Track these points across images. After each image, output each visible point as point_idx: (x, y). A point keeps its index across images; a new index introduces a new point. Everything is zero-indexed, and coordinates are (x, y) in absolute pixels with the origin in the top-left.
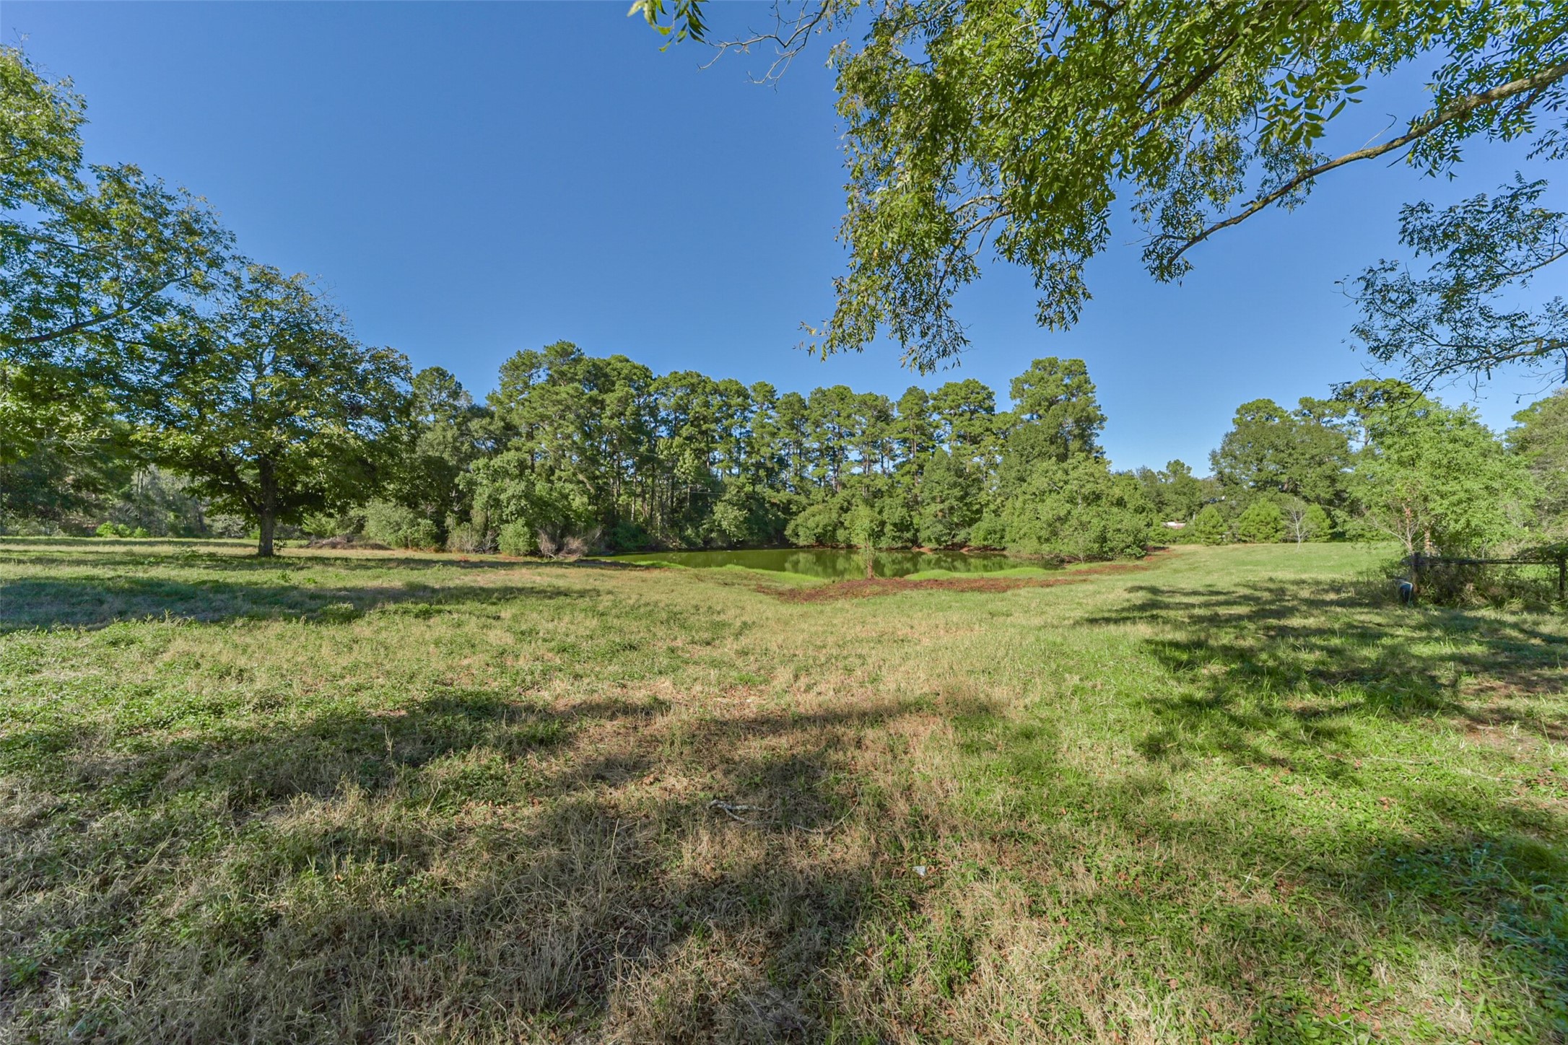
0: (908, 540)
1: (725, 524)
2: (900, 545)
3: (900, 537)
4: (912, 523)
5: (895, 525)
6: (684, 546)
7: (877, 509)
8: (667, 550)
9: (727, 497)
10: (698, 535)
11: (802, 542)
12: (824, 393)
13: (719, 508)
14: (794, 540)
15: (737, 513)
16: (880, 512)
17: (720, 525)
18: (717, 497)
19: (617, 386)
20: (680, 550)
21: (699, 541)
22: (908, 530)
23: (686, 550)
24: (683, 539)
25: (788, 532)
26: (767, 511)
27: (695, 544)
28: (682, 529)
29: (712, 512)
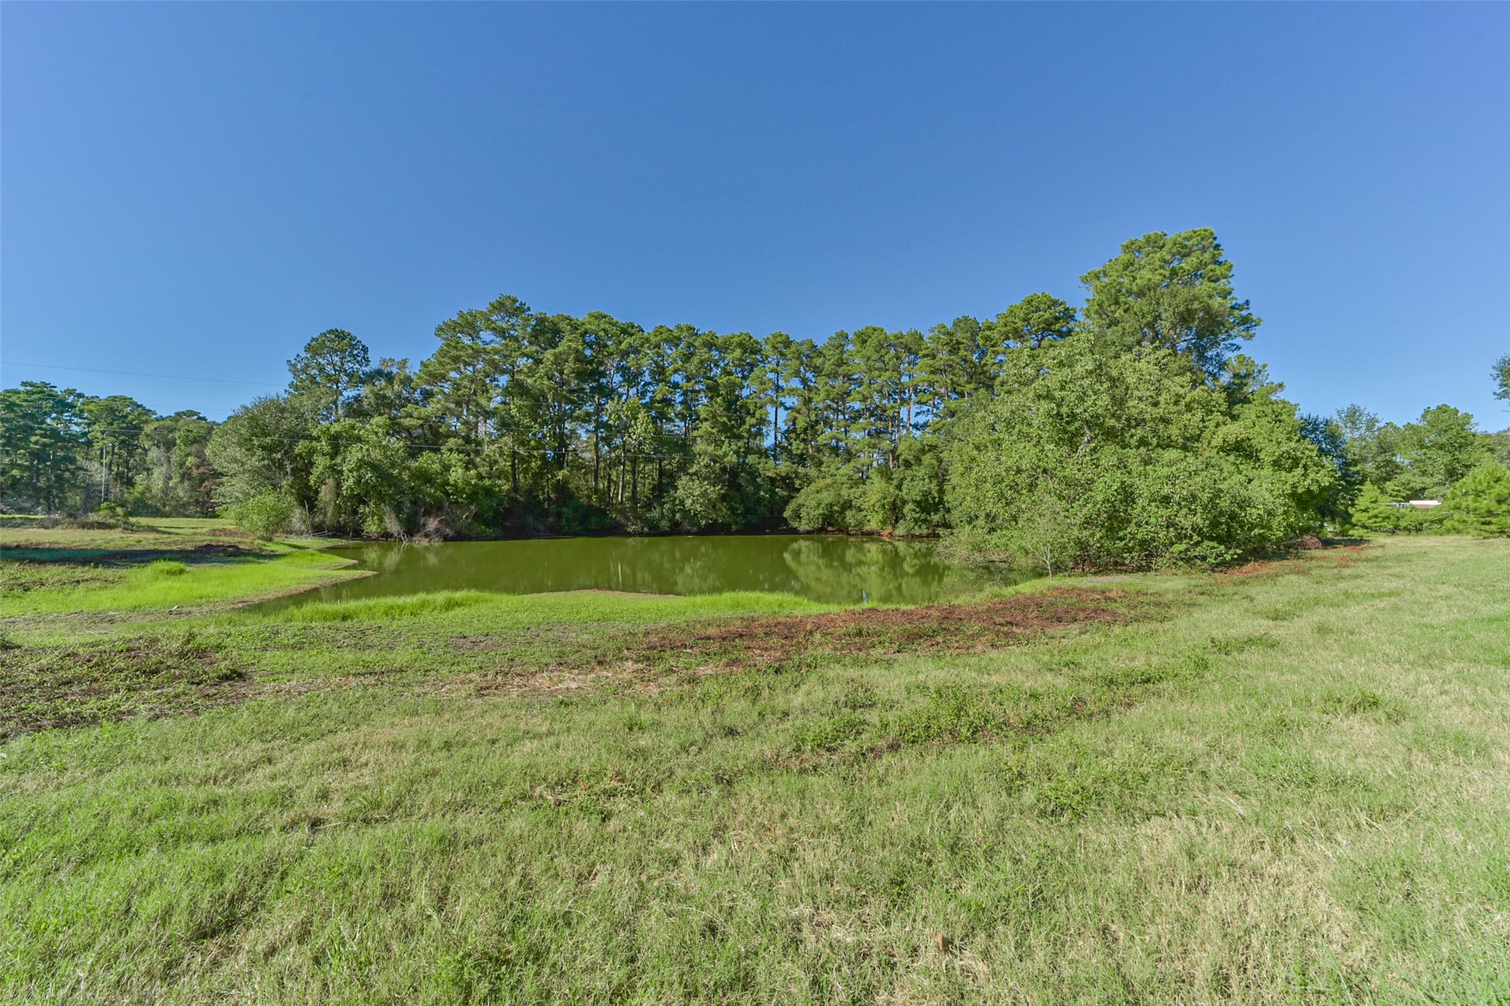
2: (925, 532)
3: (925, 521)
4: (941, 502)
5: (918, 503)
6: (646, 530)
7: (895, 482)
8: (625, 534)
9: (694, 468)
11: (803, 526)
13: (683, 484)
14: (795, 524)
15: (708, 488)
16: (899, 487)
20: (642, 534)
21: (663, 523)
22: (937, 511)
23: (648, 535)
25: (786, 514)
26: (759, 487)
27: (658, 527)
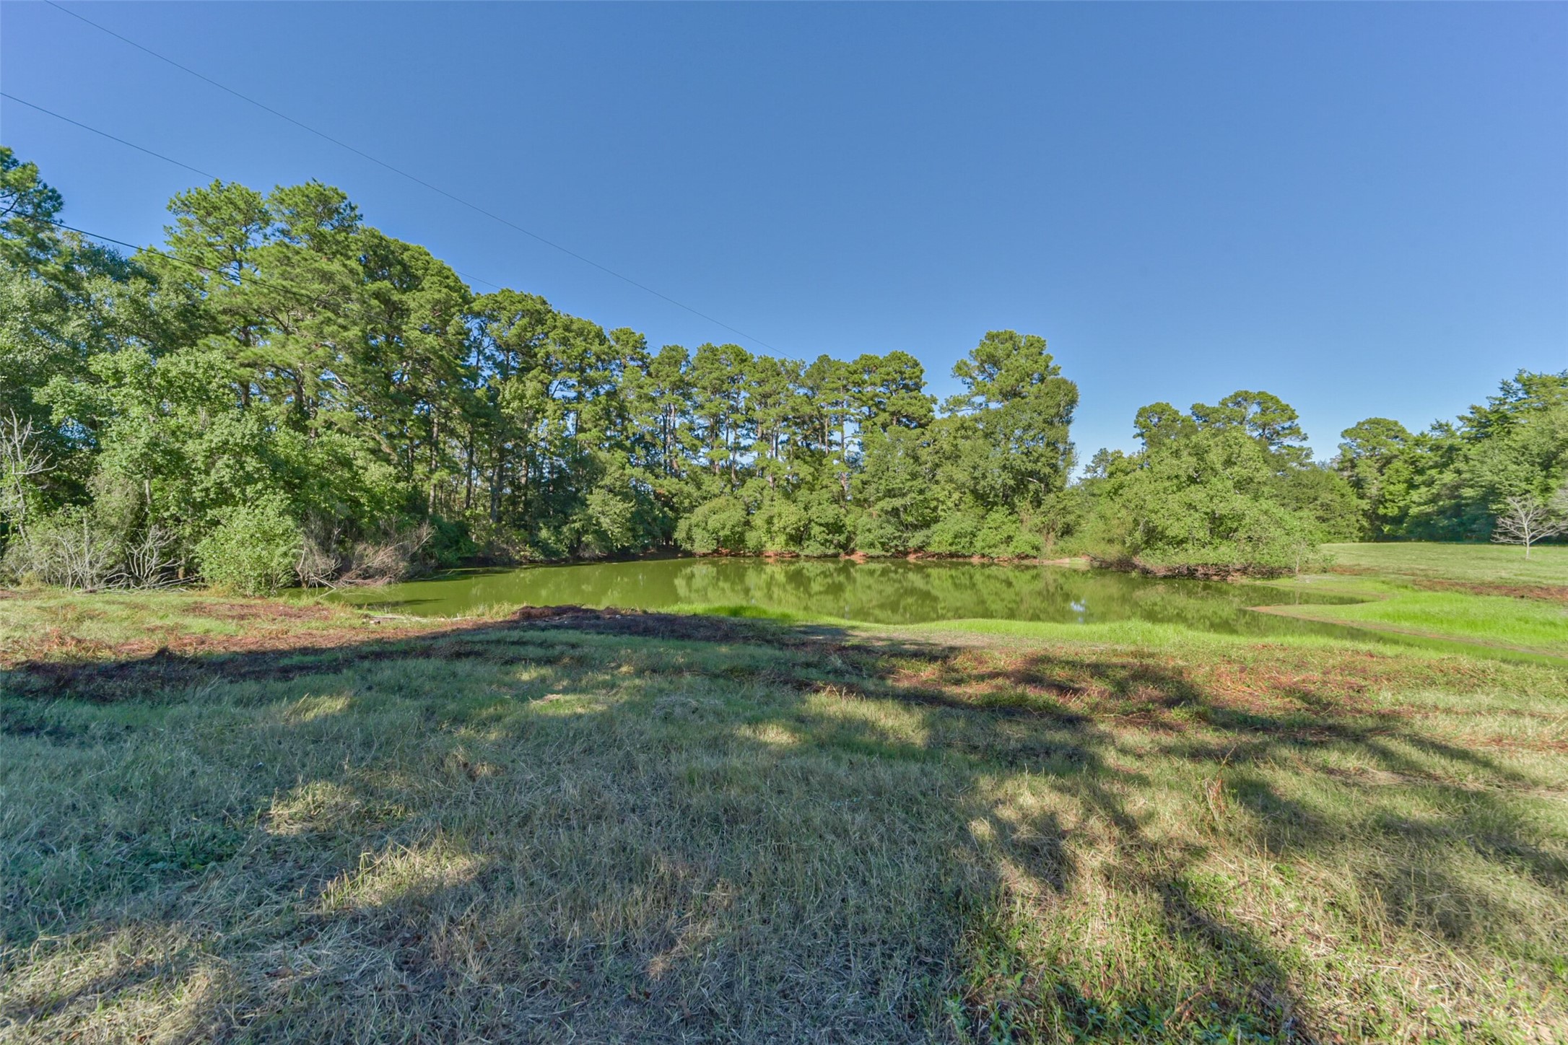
0: (839, 545)
1: (605, 522)
2: (832, 551)
3: (829, 542)
4: (845, 524)
5: (824, 525)
6: (538, 556)
7: (801, 505)
8: (510, 564)
9: (607, 481)
10: (559, 541)
11: (698, 549)
12: (713, 351)
13: (596, 500)
14: (687, 546)
15: (621, 506)
16: (806, 509)
17: (598, 524)
18: (591, 482)
19: (425, 284)
20: (532, 563)
21: (561, 547)
23: (541, 563)
24: (535, 544)
26: (652, 505)
27: (556, 553)
28: (532, 530)
29: (584, 504)
